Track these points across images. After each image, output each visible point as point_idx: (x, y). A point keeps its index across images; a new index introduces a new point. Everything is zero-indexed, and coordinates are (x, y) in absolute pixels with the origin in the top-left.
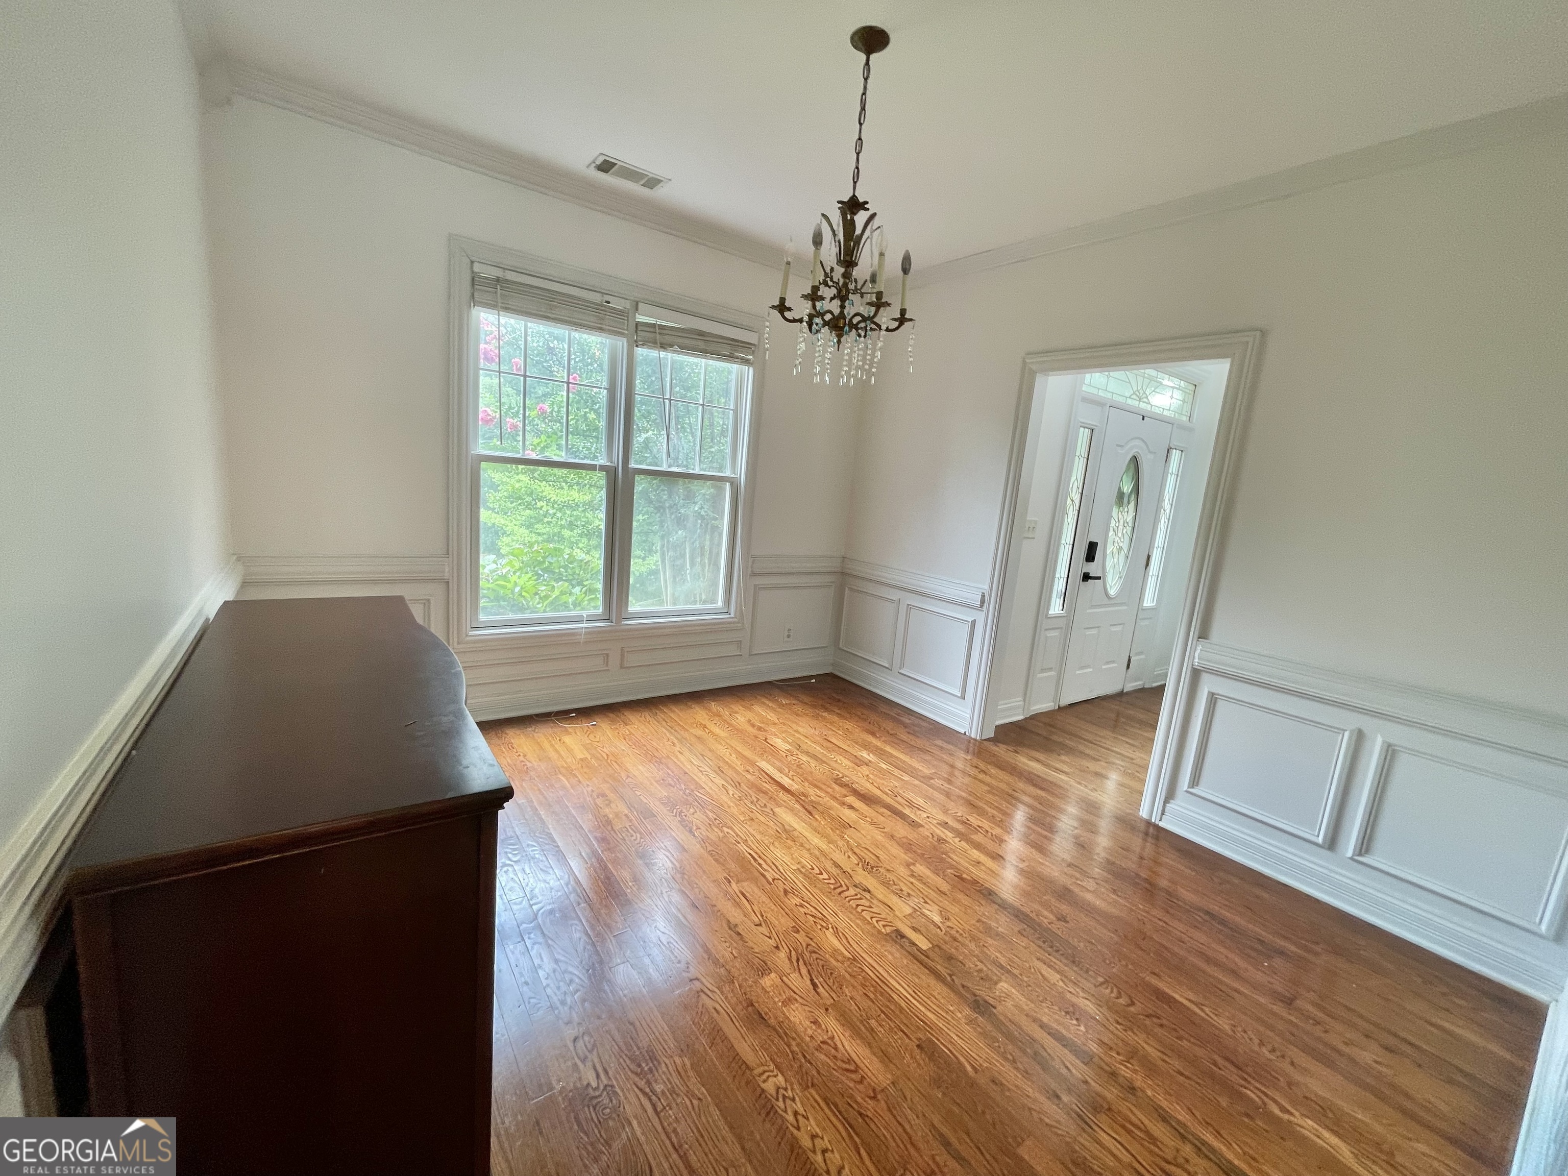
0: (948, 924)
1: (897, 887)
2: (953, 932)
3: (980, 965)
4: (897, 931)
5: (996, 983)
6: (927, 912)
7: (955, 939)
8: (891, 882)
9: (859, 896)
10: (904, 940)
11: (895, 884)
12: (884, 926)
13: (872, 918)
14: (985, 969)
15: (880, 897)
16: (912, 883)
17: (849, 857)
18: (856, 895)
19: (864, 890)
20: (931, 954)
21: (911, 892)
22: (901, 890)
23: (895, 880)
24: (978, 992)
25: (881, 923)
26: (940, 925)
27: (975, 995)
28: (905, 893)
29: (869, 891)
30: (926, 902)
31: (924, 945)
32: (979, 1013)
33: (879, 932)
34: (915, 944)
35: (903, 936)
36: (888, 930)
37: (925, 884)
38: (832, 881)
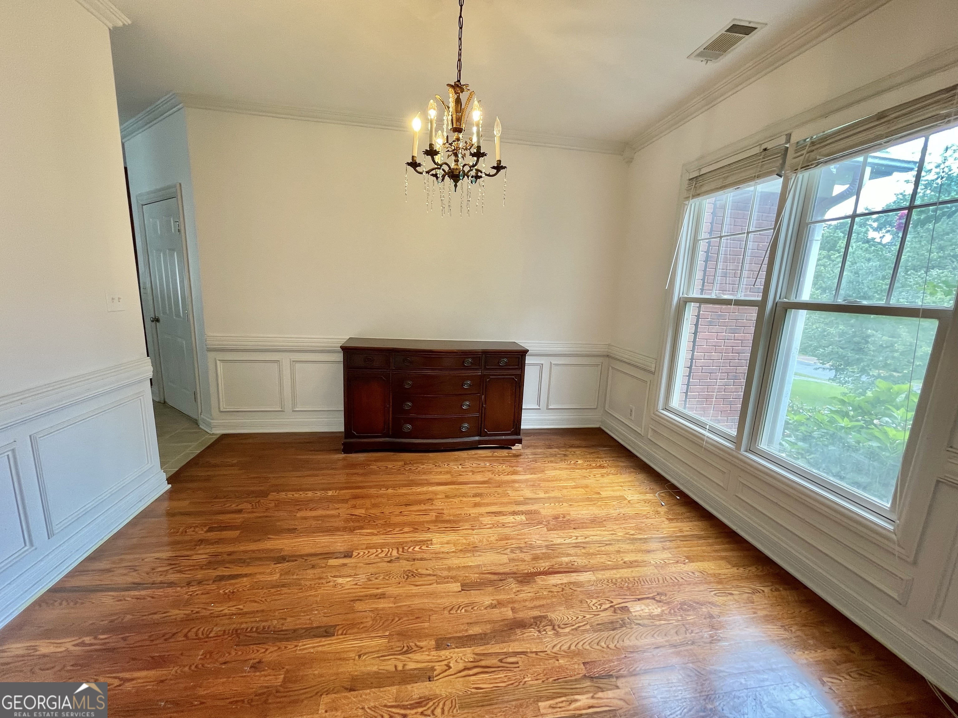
0: (331, 584)
1: (381, 578)
2: (324, 581)
3: (295, 577)
4: (351, 557)
5: (281, 575)
6: (349, 579)
7: (320, 578)
8: (387, 578)
9: (389, 555)
10: (343, 556)
11: (384, 578)
12: (359, 554)
13: (369, 552)
14: (291, 577)
15: (381, 565)
16: (378, 588)
17: (427, 570)
18: (391, 555)
19: (391, 560)
20: (325, 561)
21: (370, 582)
22: (376, 578)
23: (387, 581)
24: (287, 564)
25: (362, 553)
26: (335, 579)
27: (288, 561)
28: (373, 579)
29: (388, 562)
30: (356, 584)
31: (332, 562)
32: (280, 556)
33: (357, 549)
34: (335, 558)
35: (345, 557)
36: (355, 554)
37: (371, 596)
38: (410, 550)
